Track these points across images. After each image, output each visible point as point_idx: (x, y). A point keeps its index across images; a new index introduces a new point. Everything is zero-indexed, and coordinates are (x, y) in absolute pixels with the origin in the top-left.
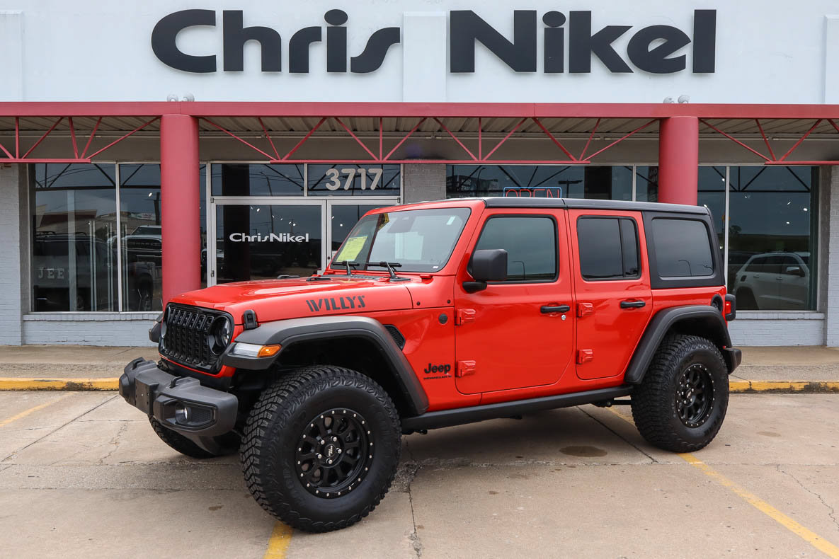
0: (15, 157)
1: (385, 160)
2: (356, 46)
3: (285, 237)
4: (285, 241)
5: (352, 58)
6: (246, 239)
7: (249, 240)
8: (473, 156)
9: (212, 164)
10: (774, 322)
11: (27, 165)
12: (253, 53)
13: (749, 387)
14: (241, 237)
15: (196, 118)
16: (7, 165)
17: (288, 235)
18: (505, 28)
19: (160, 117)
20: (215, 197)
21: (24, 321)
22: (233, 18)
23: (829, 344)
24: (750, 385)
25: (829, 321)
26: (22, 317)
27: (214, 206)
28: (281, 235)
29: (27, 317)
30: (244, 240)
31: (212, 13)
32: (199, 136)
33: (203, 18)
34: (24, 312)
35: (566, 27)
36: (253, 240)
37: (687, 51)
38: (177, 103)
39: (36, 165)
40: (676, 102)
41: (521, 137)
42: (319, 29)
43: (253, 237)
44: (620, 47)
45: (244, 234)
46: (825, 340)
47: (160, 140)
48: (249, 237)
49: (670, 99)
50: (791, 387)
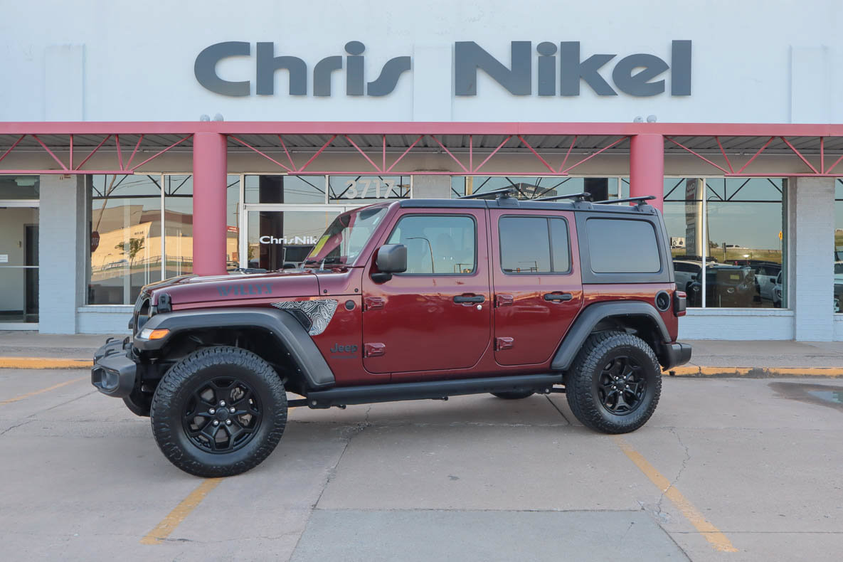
0: (69, 169)
1: (387, 172)
2: (372, 72)
3: (308, 240)
4: (308, 243)
5: (368, 83)
6: (274, 241)
7: (277, 243)
8: (465, 169)
9: (245, 176)
10: (747, 318)
11: (85, 176)
12: (282, 79)
13: (698, 371)
14: (269, 240)
15: (225, 136)
16: (67, 175)
17: (311, 238)
18: (504, 57)
19: (192, 135)
20: (247, 205)
21: (77, 313)
22: (266, 49)
23: (798, 339)
24: (700, 370)
25: (798, 318)
26: (76, 309)
27: (246, 211)
28: (305, 238)
29: (81, 309)
30: (272, 242)
31: (248, 45)
32: (227, 151)
33: (239, 49)
34: (79, 305)
35: (558, 57)
36: (280, 242)
37: (666, 77)
38: (208, 123)
39: (94, 176)
40: (645, 121)
41: (517, 152)
42: (340, 58)
43: (280, 240)
44: (606, 73)
45: (272, 237)
46: (794, 334)
47: (192, 154)
48: (276, 240)
49: (639, 119)
50: (737, 372)
